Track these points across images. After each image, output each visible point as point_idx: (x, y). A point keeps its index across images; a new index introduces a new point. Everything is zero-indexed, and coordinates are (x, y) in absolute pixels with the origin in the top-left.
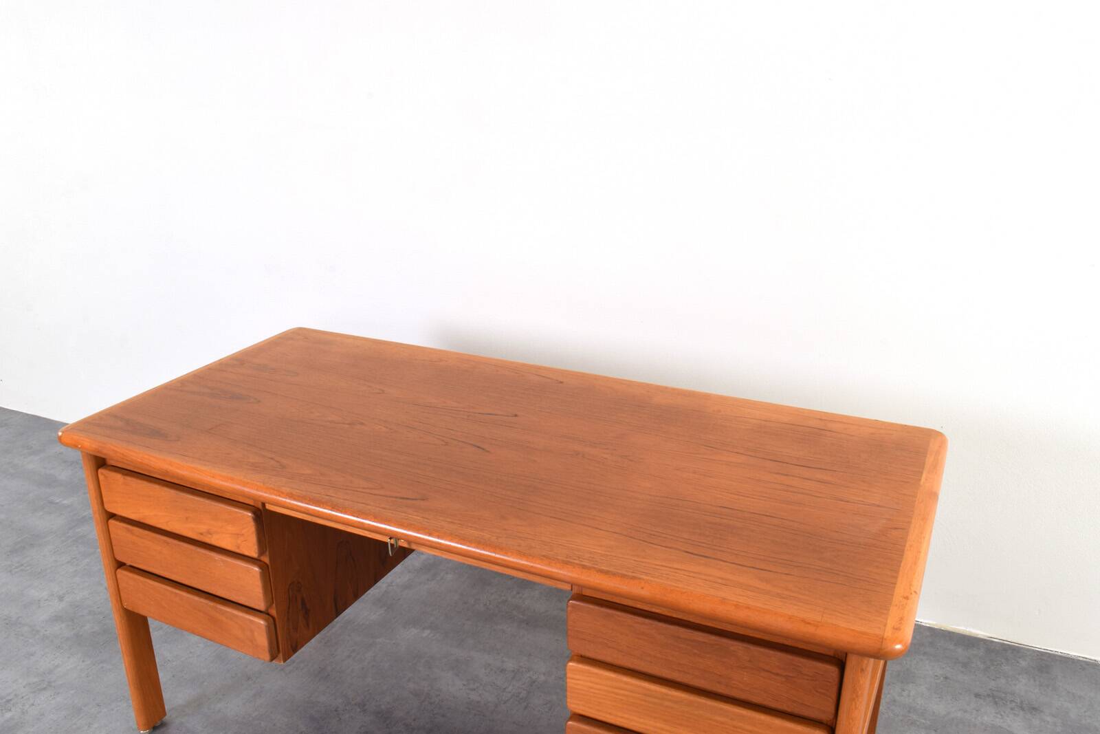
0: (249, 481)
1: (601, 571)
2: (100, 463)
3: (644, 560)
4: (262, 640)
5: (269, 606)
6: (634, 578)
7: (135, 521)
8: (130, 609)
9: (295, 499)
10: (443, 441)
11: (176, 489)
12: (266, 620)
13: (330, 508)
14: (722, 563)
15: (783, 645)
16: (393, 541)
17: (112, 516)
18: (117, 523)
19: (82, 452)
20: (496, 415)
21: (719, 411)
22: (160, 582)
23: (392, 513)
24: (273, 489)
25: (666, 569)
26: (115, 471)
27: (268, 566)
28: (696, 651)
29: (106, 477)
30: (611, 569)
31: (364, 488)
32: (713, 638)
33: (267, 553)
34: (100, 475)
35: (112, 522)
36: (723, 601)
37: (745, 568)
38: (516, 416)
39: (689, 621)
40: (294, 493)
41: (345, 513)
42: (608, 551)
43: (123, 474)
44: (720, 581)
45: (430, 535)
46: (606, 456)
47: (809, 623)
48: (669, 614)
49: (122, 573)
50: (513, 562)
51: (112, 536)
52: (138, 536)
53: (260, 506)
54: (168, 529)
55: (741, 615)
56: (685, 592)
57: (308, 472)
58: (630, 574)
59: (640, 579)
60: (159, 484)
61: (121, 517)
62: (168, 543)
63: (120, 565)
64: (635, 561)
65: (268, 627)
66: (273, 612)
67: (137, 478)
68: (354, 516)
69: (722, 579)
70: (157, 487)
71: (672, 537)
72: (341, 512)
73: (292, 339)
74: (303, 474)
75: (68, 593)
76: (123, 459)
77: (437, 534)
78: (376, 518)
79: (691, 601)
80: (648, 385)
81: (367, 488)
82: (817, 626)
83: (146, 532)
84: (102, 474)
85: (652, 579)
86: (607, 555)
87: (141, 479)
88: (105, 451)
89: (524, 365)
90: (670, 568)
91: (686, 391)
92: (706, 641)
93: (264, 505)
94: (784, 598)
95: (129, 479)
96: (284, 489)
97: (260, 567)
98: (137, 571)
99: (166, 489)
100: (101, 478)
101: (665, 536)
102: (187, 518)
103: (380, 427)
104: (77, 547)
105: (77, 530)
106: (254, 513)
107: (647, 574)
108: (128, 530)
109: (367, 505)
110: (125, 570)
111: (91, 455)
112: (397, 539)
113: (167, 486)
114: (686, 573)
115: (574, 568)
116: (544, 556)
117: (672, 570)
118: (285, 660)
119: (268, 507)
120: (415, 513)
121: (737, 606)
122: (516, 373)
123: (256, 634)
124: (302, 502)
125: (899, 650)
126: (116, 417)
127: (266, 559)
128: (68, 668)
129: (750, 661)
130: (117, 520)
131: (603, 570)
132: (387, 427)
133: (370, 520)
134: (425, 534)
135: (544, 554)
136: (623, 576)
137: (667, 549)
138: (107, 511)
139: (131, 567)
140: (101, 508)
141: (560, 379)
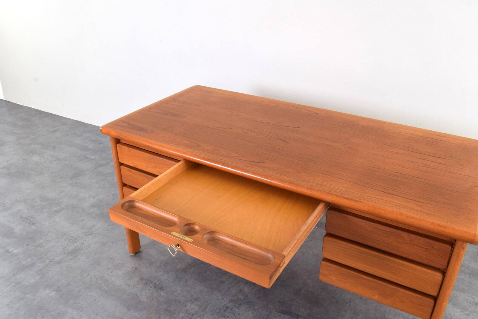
0: (185, 152)
1: (345, 198)
2: (118, 141)
3: (364, 194)
6: (360, 202)
7: (133, 167)
9: (206, 160)
10: (267, 137)
11: (151, 154)
13: (222, 165)
14: (398, 197)
15: (426, 235)
17: (122, 164)
18: (124, 167)
19: (110, 136)
20: (289, 127)
21: (390, 129)
23: (249, 168)
24: (196, 156)
25: (374, 198)
26: (125, 145)
28: (384, 235)
29: (120, 148)
30: (350, 197)
31: (235, 157)
32: (393, 230)
34: (117, 147)
35: (122, 167)
36: (401, 214)
37: (410, 200)
38: (299, 127)
39: (383, 222)
40: (205, 157)
41: (229, 167)
42: (348, 190)
43: (128, 147)
44: (399, 205)
45: (267, 178)
46: (341, 147)
47: (441, 226)
48: (374, 218)
49: (125, 189)
51: (122, 173)
52: (133, 173)
54: (147, 171)
55: (409, 221)
56: (384, 209)
57: (210, 148)
58: (358, 200)
59: (363, 202)
60: (144, 151)
61: (126, 165)
62: (146, 177)
63: (124, 185)
64: (360, 194)
67: (134, 148)
68: (233, 169)
69: (400, 204)
70: (143, 153)
71: (375, 185)
72: (227, 167)
73: (195, 90)
74: (208, 149)
75: (97, 196)
76: (129, 140)
77: (271, 178)
78: (242, 170)
79: (386, 213)
80: (357, 116)
81: (237, 157)
82: (445, 228)
83: (137, 172)
84: (119, 146)
85: (368, 202)
86: (347, 191)
87: (136, 149)
88: (121, 136)
89: (299, 105)
90: (376, 198)
91: (374, 120)
92: (390, 231)
94: (429, 214)
95: (130, 149)
96: (201, 156)
98: (132, 188)
99: (147, 154)
100: (118, 148)
101: (372, 184)
102: (156, 167)
103: (239, 130)
104: (99, 176)
105: (99, 169)
107: (366, 200)
108: (129, 171)
109: (239, 164)
110: (127, 187)
111: (114, 138)
113: (147, 152)
114: (382, 200)
115: (333, 196)
116: (319, 190)
117: (376, 199)
120: (260, 169)
121: (408, 217)
122: (296, 109)
124: (209, 162)
126: (124, 122)
128: (99, 226)
129: (410, 241)
130: (124, 166)
131: (346, 197)
132: (242, 130)
133: (240, 171)
134: (265, 178)
135: (319, 189)
136: (355, 201)
137: (373, 190)
138: (120, 162)
139: (129, 186)
140: (117, 161)
141: (317, 112)
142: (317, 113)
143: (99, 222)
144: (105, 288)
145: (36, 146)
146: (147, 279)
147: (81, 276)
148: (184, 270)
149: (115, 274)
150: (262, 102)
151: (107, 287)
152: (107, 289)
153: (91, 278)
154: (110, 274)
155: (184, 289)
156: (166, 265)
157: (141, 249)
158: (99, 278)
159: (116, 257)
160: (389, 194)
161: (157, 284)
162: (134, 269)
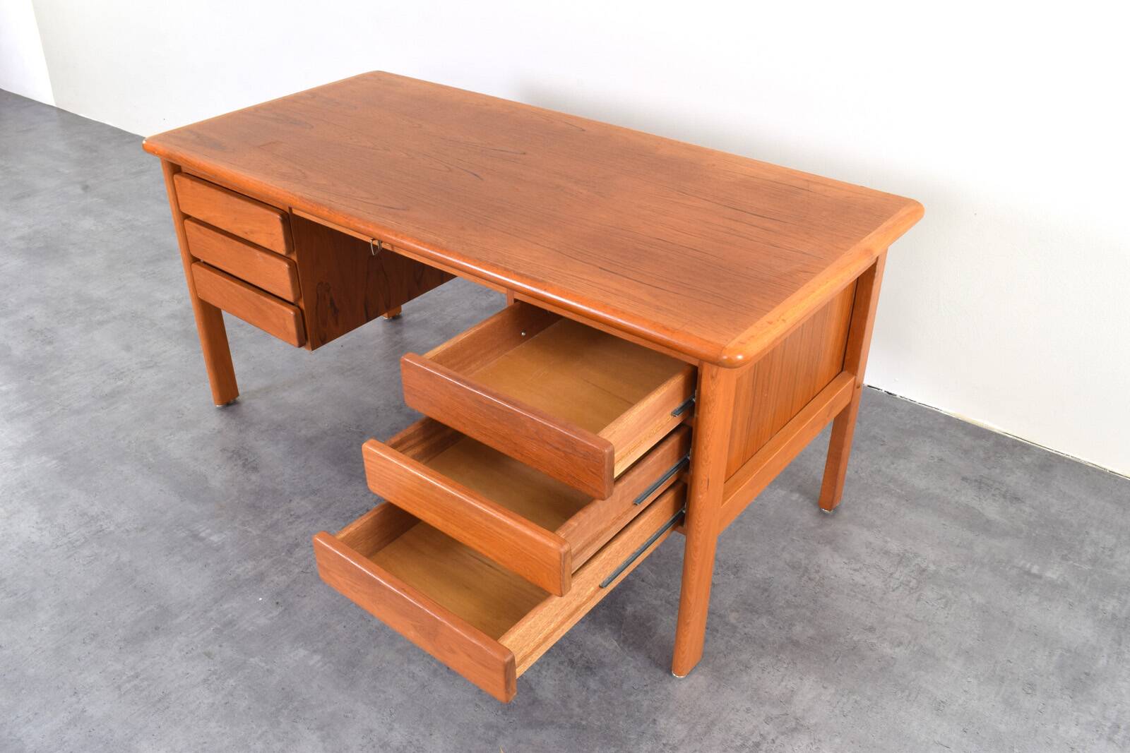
2: (175, 169)
3: (561, 270)
4: (292, 327)
5: (298, 299)
6: (542, 281)
7: (202, 222)
8: (203, 298)
12: (294, 311)
16: (376, 243)
17: (187, 217)
18: (191, 223)
19: (161, 158)
20: (509, 150)
22: (241, 285)
25: (575, 278)
26: (185, 177)
27: (295, 263)
29: (179, 182)
31: (361, 198)
33: (295, 252)
35: (186, 221)
37: (642, 285)
38: (524, 154)
42: (535, 261)
43: (191, 179)
44: (614, 291)
46: (582, 191)
47: (667, 330)
49: (196, 267)
50: (454, 262)
51: (187, 234)
52: (205, 235)
53: (288, 211)
54: (224, 229)
56: (578, 296)
57: (324, 182)
59: (547, 282)
61: (192, 217)
62: (225, 241)
63: (195, 260)
64: (552, 270)
65: (296, 316)
66: (302, 305)
67: (201, 183)
69: (617, 290)
70: (213, 190)
74: (319, 184)
81: (365, 198)
82: (673, 333)
83: (210, 231)
84: (177, 179)
85: (556, 283)
86: (532, 264)
90: (579, 278)
93: (290, 209)
95: (195, 183)
97: (289, 264)
99: (220, 193)
100: (176, 181)
101: (590, 255)
102: (237, 220)
103: (402, 153)
106: (282, 215)
107: (554, 280)
108: (199, 230)
110: (199, 265)
111: (169, 161)
112: (381, 242)
115: (498, 269)
118: (313, 348)
119: (295, 212)
120: (392, 219)
122: (546, 121)
123: (287, 322)
125: (740, 361)
127: (294, 258)
128: (173, 353)
130: (191, 220)
132: (407, 154)
137: (585, 264)
138: (183, 213)
139: (205, 263)
140: (177, 209)
141: (584, 128)
142: (583, 130)
143: (175, 346)
144: (151, 459)
145: (95, 199)
146: (233, 451)
147: (113, 437)
148: (310, 441)
149: (176, 438)
150: (487, 105)
151: (154, 459)
152: (154, 461)
153: (130, 442)
154: (167, 438)
155: (297, 473)
156: (279, 428)
157: (239, 399)
158: (144, 442)
159: (189, 410)
160: (607, 272)
161: (250, 460)
162: (216, 431)
